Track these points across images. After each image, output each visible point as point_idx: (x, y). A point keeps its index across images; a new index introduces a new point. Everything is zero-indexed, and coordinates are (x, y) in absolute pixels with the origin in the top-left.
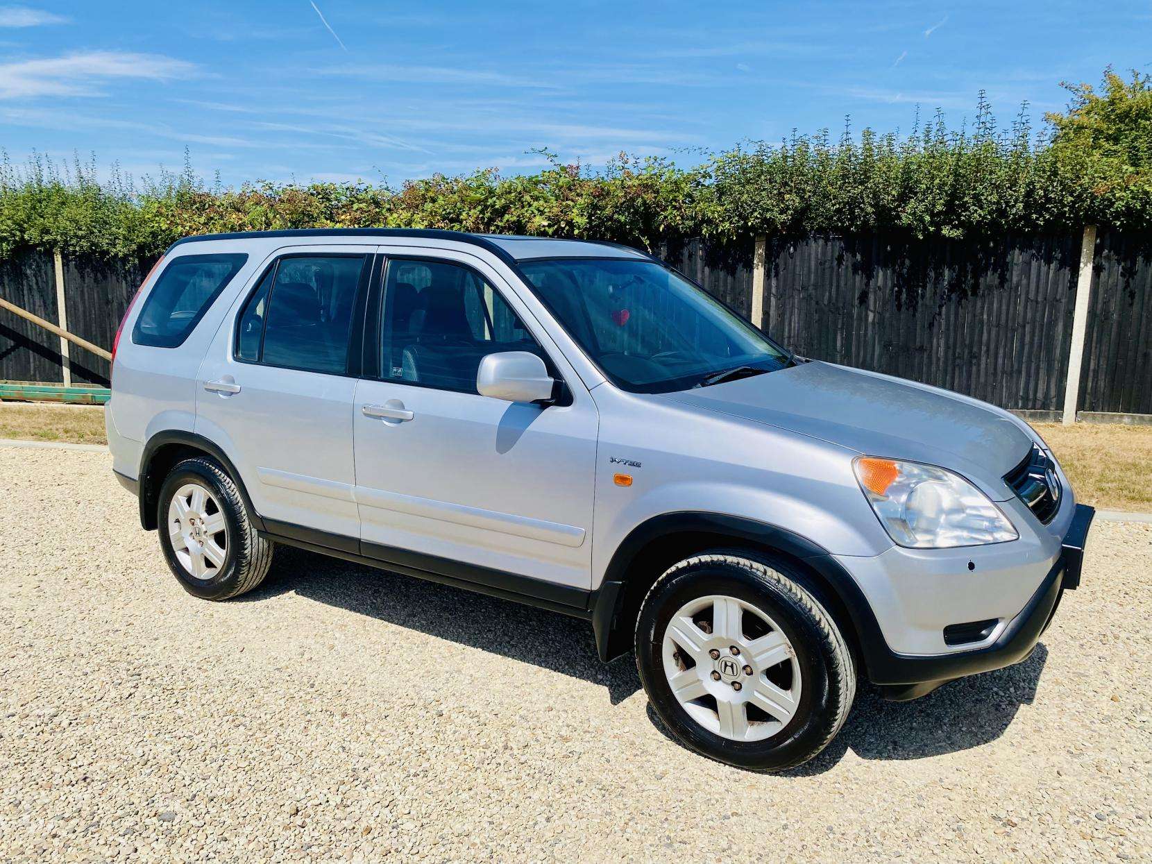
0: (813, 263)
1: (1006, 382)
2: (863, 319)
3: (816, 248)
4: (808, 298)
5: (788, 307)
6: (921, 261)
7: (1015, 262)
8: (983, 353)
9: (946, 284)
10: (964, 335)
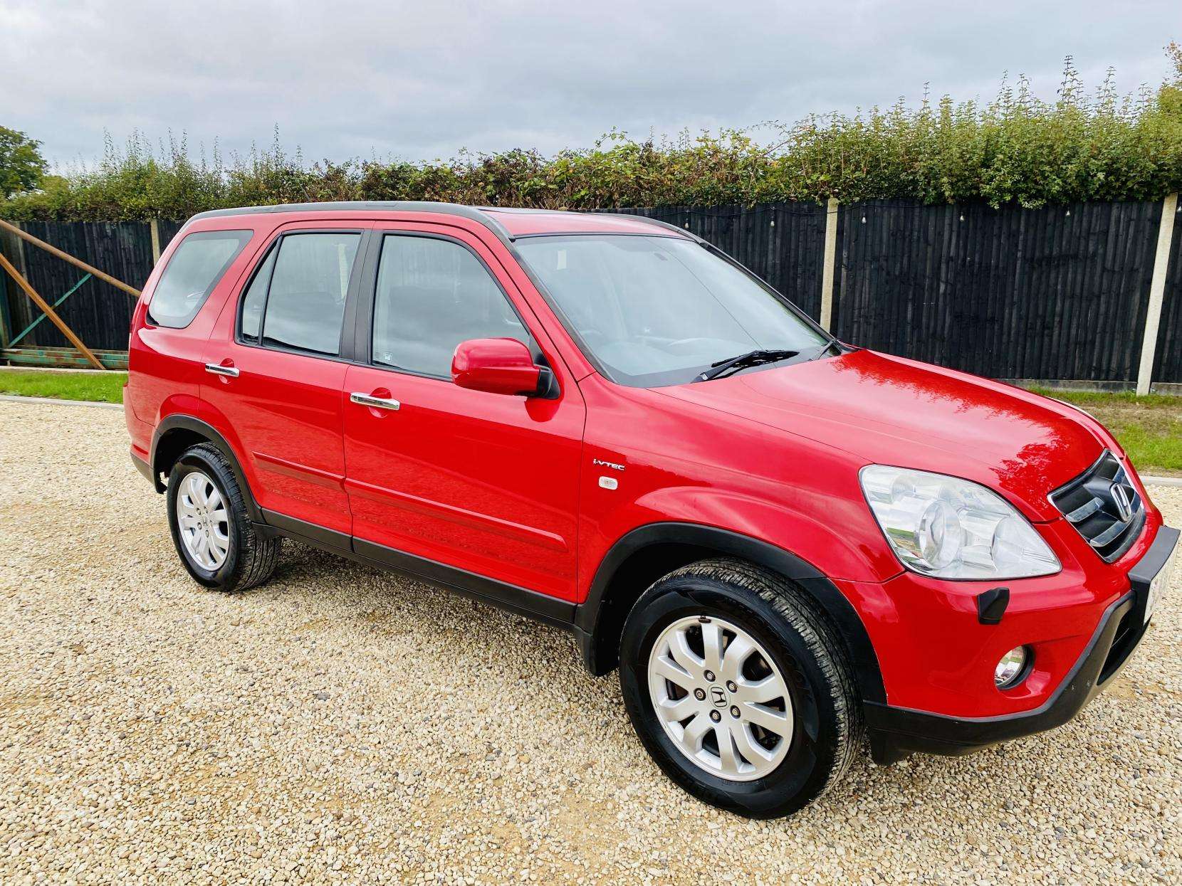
0: (885, 235)
1: (1080, 352)
2: (934, 289)
3: (888, 219)
4: (879, 269)
5: (859, 278)
6: (996, 231)
7: (1092, 231)
8: (1056, 324)
9: (1019, 254)
10: (1037, 306)
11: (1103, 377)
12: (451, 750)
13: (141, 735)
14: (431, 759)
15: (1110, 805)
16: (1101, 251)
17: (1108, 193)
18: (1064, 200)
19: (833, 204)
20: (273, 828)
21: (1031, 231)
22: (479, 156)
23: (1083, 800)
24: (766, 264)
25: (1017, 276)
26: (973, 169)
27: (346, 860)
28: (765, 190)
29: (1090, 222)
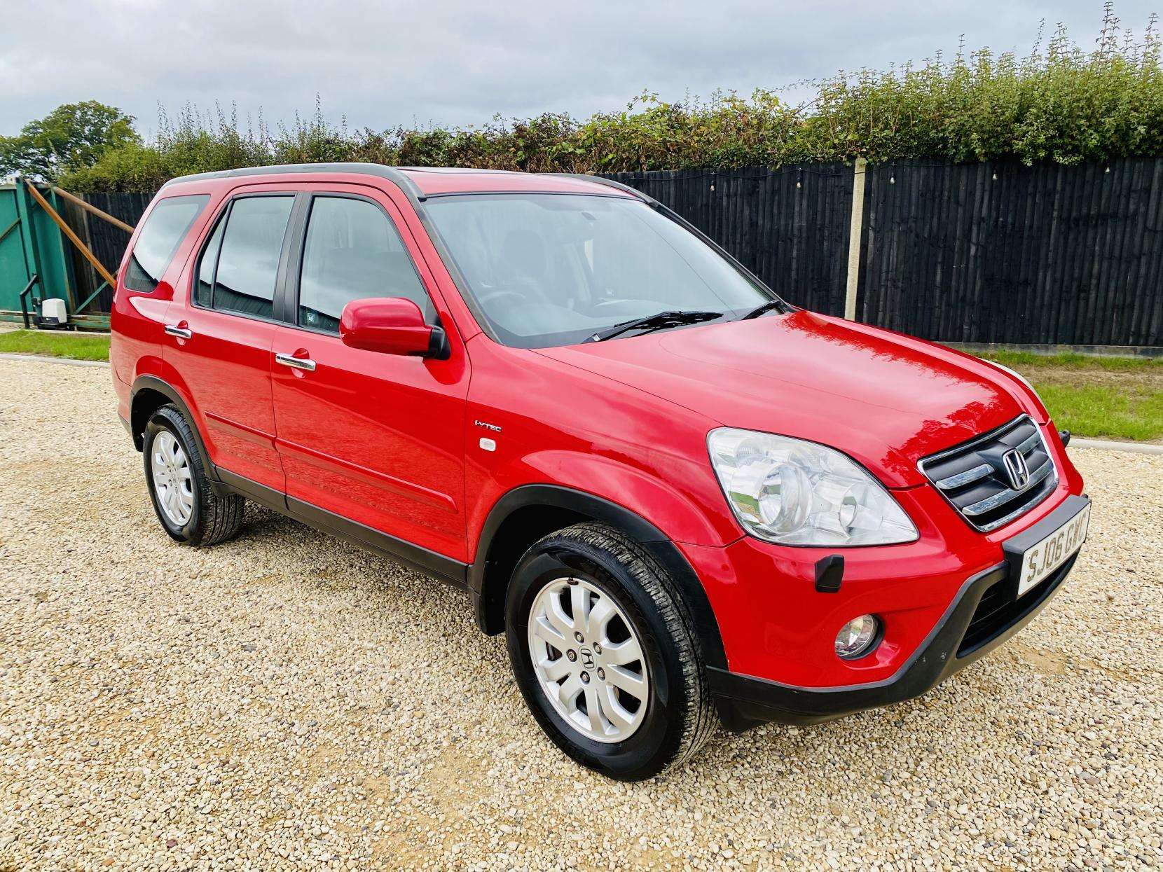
0: (914, 195)
1: (1117, 317)
2: (965, 251)
3: (917, 179)
4: (907, 232)
5: (887, 240)
6: (1030, 189)
7: (1133, 188)
8: (1092, 287)
9: (1055, 214)
10: (1073, 268)
11: (1142, 341)
12: (352, 703)
13: (71, 679)
14: (330, 711)
15: (995, 781)
16: (1142, 209)
17: (1151, 147)
18: (1103, 156)
19: (860, 162)
20: (160, 771)
21: (1068, 189)
22: (514, 121)
23: (968, 774)
24: (792, 226)
25: (1052, 237)
26: (1006, 125)
27: (217, 805)
28: (791, 151)
29: (1131, 180)
